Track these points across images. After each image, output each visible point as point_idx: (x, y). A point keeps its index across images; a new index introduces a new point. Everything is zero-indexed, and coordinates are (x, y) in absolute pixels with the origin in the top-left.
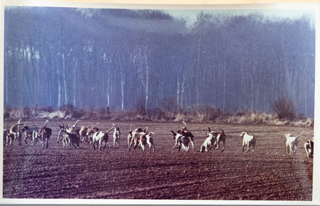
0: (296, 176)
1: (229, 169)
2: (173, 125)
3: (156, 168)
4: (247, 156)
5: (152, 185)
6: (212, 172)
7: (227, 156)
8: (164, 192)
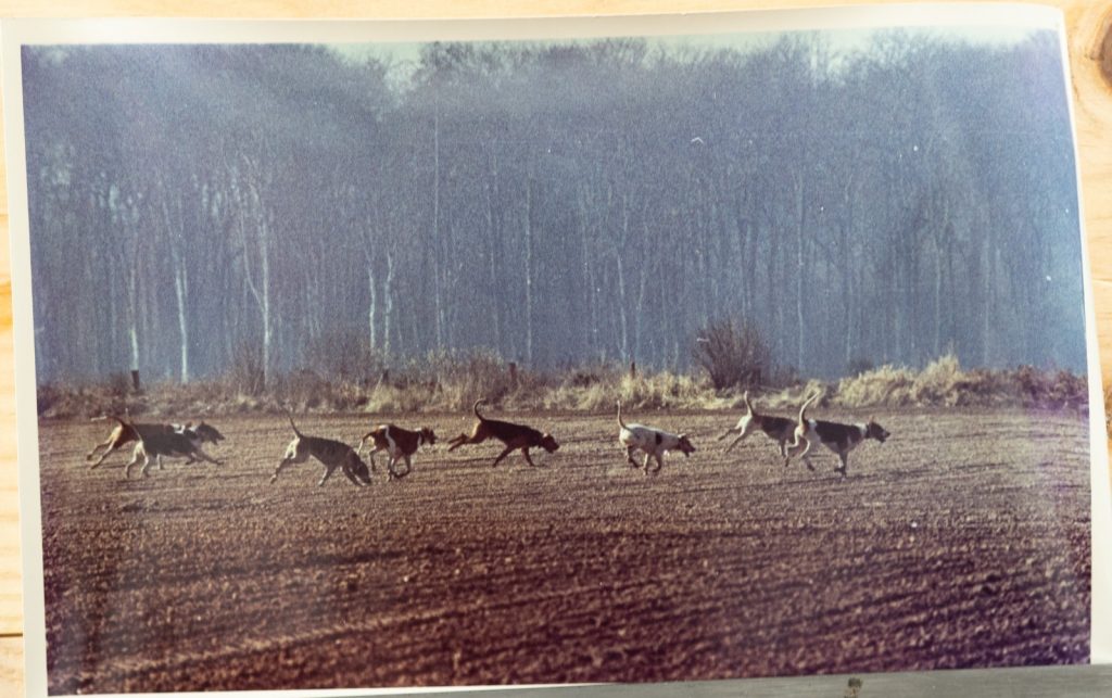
0: (779, 578)
1: (555, 564)
2: (359, 425)
3: (310, 570)
4: (614, 518)
5: (298, 629)
6: (498, 577)
7: (548, 522)
8: (342, 650)
